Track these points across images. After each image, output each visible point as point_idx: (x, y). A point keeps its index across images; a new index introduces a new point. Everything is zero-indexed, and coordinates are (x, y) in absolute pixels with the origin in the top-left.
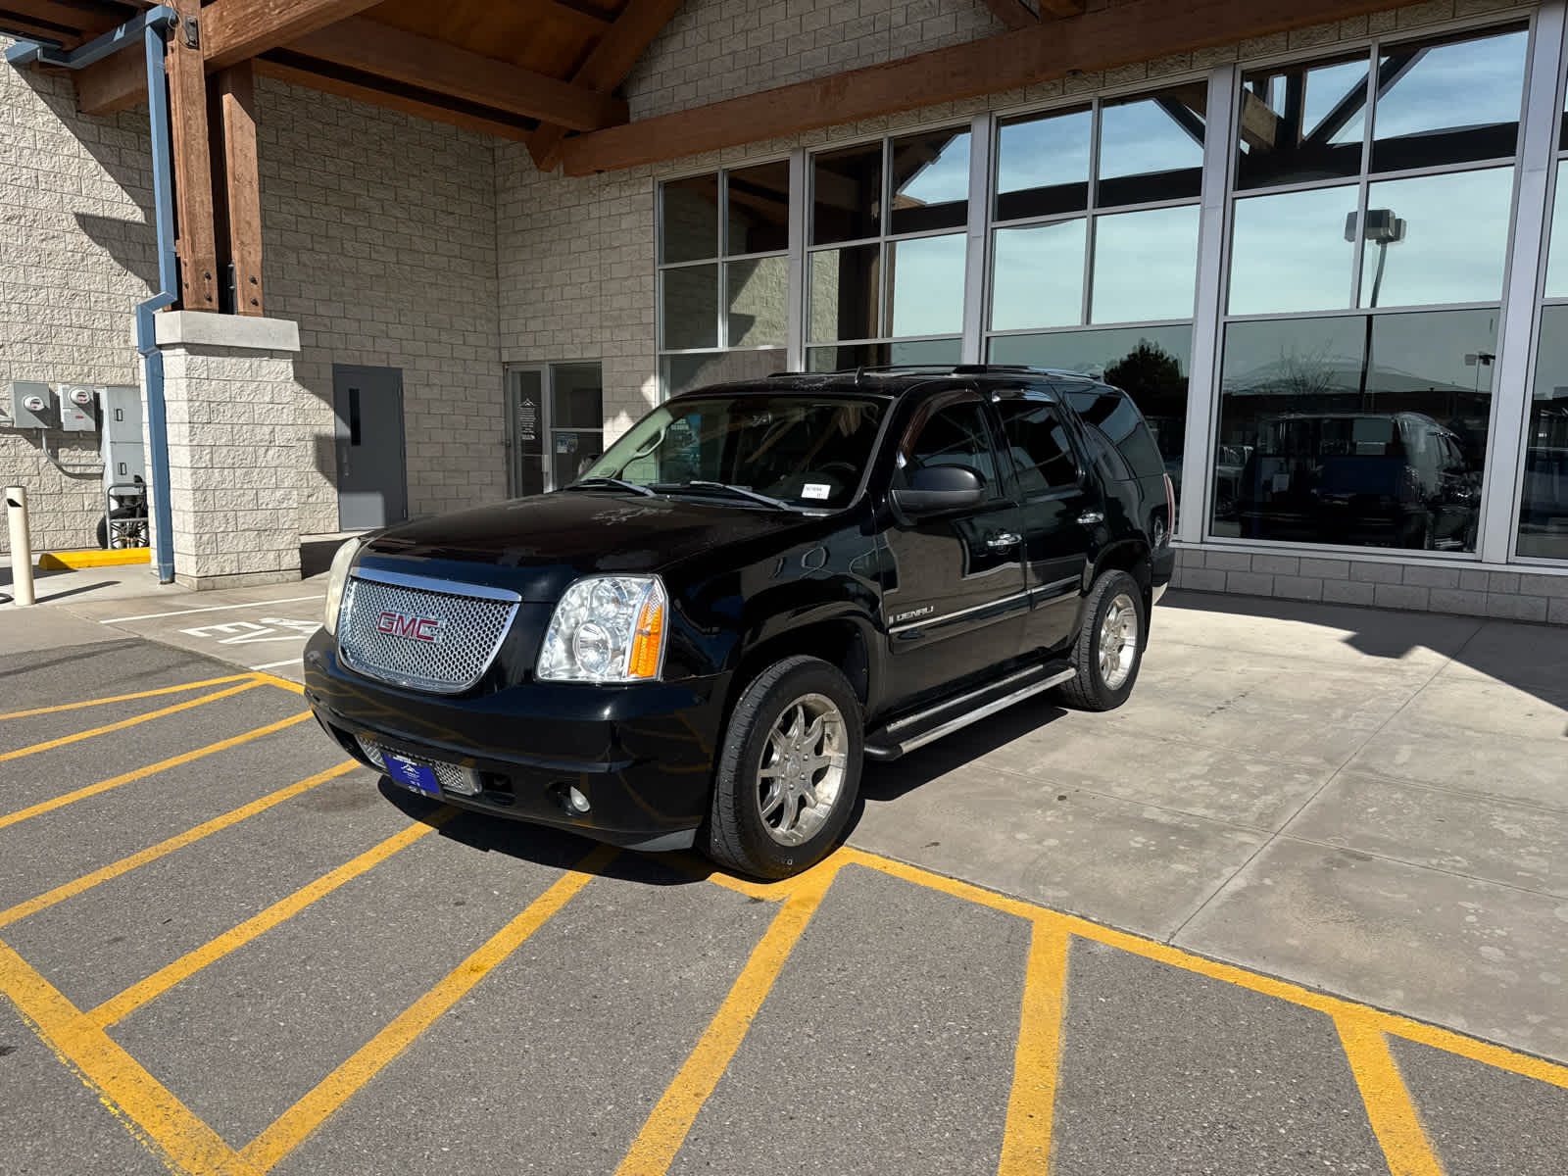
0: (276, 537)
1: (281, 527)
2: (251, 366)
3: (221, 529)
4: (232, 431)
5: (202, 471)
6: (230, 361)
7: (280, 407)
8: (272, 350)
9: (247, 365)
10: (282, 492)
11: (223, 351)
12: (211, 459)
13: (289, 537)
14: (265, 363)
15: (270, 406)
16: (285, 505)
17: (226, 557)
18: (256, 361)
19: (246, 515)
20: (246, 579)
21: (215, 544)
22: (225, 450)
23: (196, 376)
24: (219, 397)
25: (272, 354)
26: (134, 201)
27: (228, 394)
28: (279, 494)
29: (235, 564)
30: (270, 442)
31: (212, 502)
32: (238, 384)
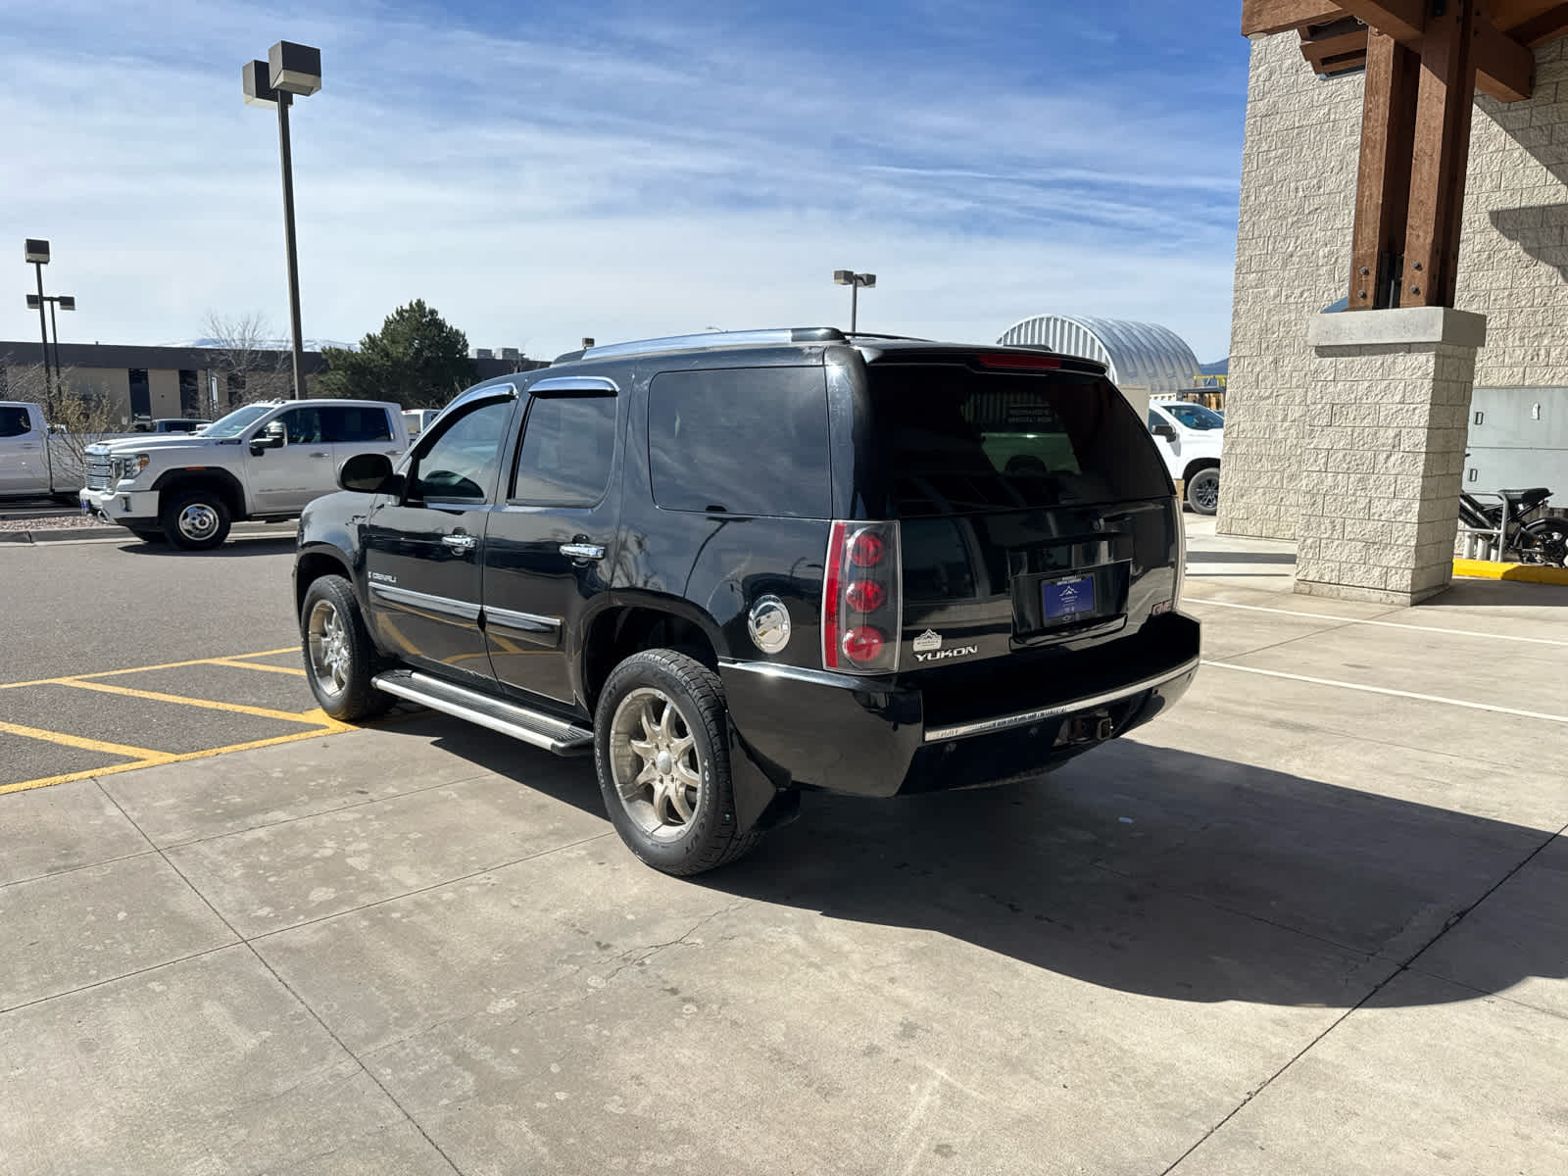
0: (1387, 551)
1: (1393, 542)
2: (1382, 364)
3: (1326, 536)
4: (1352, 435)
5: (1315, 474)
6: (1360, 361)
7: (1412, 406)
8: (1410, 344)
9: (1379, 363)
10: (1399, 503)
11: (1353, 351)
12: (1326, 463)
13: (1402, 554)
14: (1400, 358)
15: (1399, 406)
16: (1401, 518)
17: (1326, 565)
18: (1389, 358)
19: (1354, 523)
20: (1344, 592)
21: (1317, 550)
22: (1341, 454)
23: (1322, 379)
24: (1344, 398)
25: (1409, 348)
26: (1559, 179)
27: (1353, 396)
28: (1397, 504)
29: (1335, 573)
30: (1394, 447)
31: (1320, 507)
32: (1366, 384)
